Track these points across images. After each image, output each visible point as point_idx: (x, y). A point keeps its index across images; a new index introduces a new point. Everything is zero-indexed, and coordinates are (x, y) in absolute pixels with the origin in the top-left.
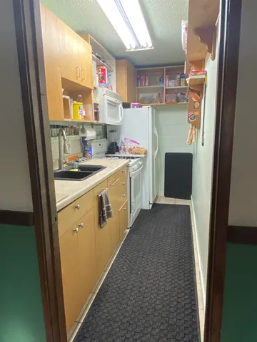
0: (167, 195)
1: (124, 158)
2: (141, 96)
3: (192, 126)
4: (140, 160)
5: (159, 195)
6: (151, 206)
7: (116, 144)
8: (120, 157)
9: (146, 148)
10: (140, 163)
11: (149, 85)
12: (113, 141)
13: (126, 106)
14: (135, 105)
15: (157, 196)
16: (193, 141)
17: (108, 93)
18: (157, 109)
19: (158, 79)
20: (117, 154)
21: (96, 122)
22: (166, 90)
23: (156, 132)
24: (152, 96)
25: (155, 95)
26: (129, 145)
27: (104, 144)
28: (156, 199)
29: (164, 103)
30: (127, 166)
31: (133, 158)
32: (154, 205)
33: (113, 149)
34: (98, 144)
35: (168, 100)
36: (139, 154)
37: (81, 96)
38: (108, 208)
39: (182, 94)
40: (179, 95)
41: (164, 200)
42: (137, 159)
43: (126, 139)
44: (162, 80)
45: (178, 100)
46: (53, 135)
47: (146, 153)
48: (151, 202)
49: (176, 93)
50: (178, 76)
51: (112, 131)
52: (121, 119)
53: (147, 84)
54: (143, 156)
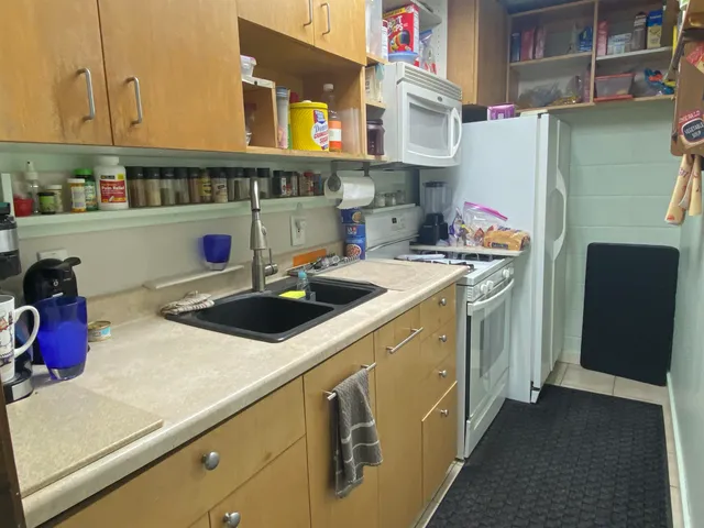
0: (589, 361)
1: (459, 256)
2: (522, 88)
3: (690, 163)
4: (506, 266)
5: (565, 359)
6: (536, 394)
7: (441, 217)
8: (447, 255)
9: (527, 230)
10: (506, 273)
11: (546, 55)
12: (434, 211)
13: (472, 114)
14: (499, 111)
15: (558, 364)
16: (691, 212)
17: (411, 77)
18: (566, 121)
19: (574, 39)
20: (441, 246)
21: (371, 158)
22: (598, 64)
23: (560, 185)
24: (556, 86)
25: (563, 84)
26: (476, 222)
27: (409, 218)
28: (552, 374)
29: (591, 103)
30: (460, 284)
31: (484, 258)
32: (548, 391)
33: (431, 232)
34: (389, 218)
35: (605, 93)
36: (506, 247)
37: (331, 86)
38: (364, 435)
39: (647, 73)
40: (640, 77)
41: (578, 379)
42: (497, 262)
43: (468, 204)
44: (585, 40)
45: (635, 90)
46: (241, 195)
47: (525, 245)
48: (538, 384)
49: (633, 71)
50: (640, 21)
51: (431, 185)
52: (453, 149)
53: (540, 53)
54: (515, 253)
